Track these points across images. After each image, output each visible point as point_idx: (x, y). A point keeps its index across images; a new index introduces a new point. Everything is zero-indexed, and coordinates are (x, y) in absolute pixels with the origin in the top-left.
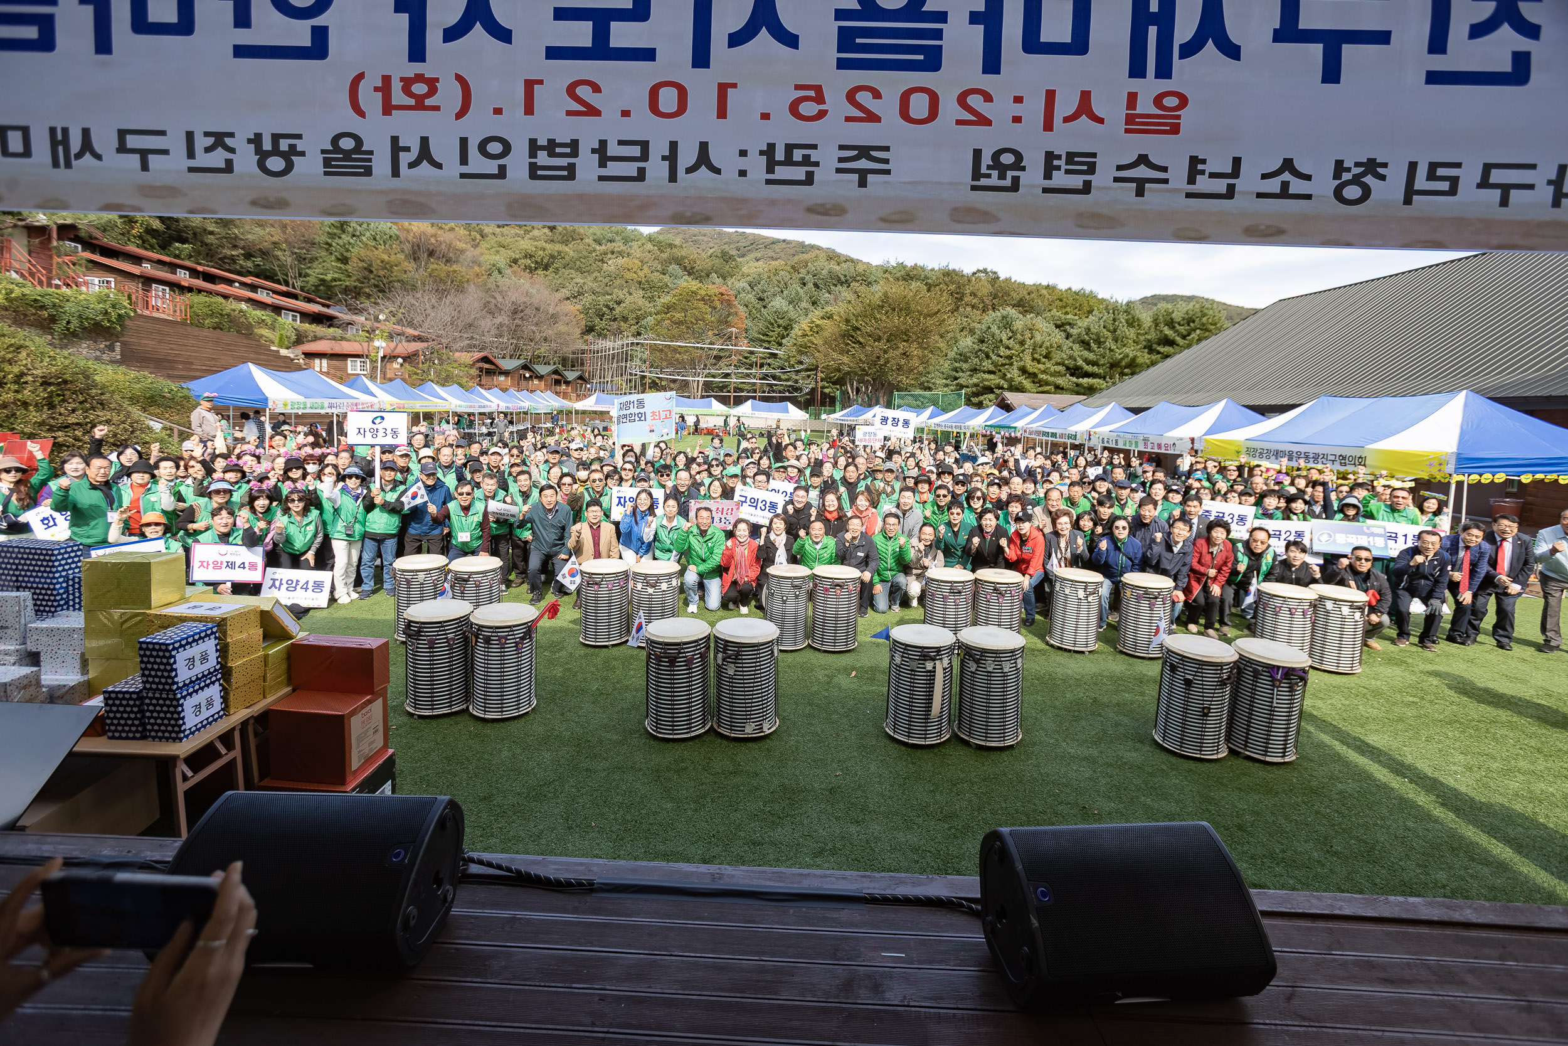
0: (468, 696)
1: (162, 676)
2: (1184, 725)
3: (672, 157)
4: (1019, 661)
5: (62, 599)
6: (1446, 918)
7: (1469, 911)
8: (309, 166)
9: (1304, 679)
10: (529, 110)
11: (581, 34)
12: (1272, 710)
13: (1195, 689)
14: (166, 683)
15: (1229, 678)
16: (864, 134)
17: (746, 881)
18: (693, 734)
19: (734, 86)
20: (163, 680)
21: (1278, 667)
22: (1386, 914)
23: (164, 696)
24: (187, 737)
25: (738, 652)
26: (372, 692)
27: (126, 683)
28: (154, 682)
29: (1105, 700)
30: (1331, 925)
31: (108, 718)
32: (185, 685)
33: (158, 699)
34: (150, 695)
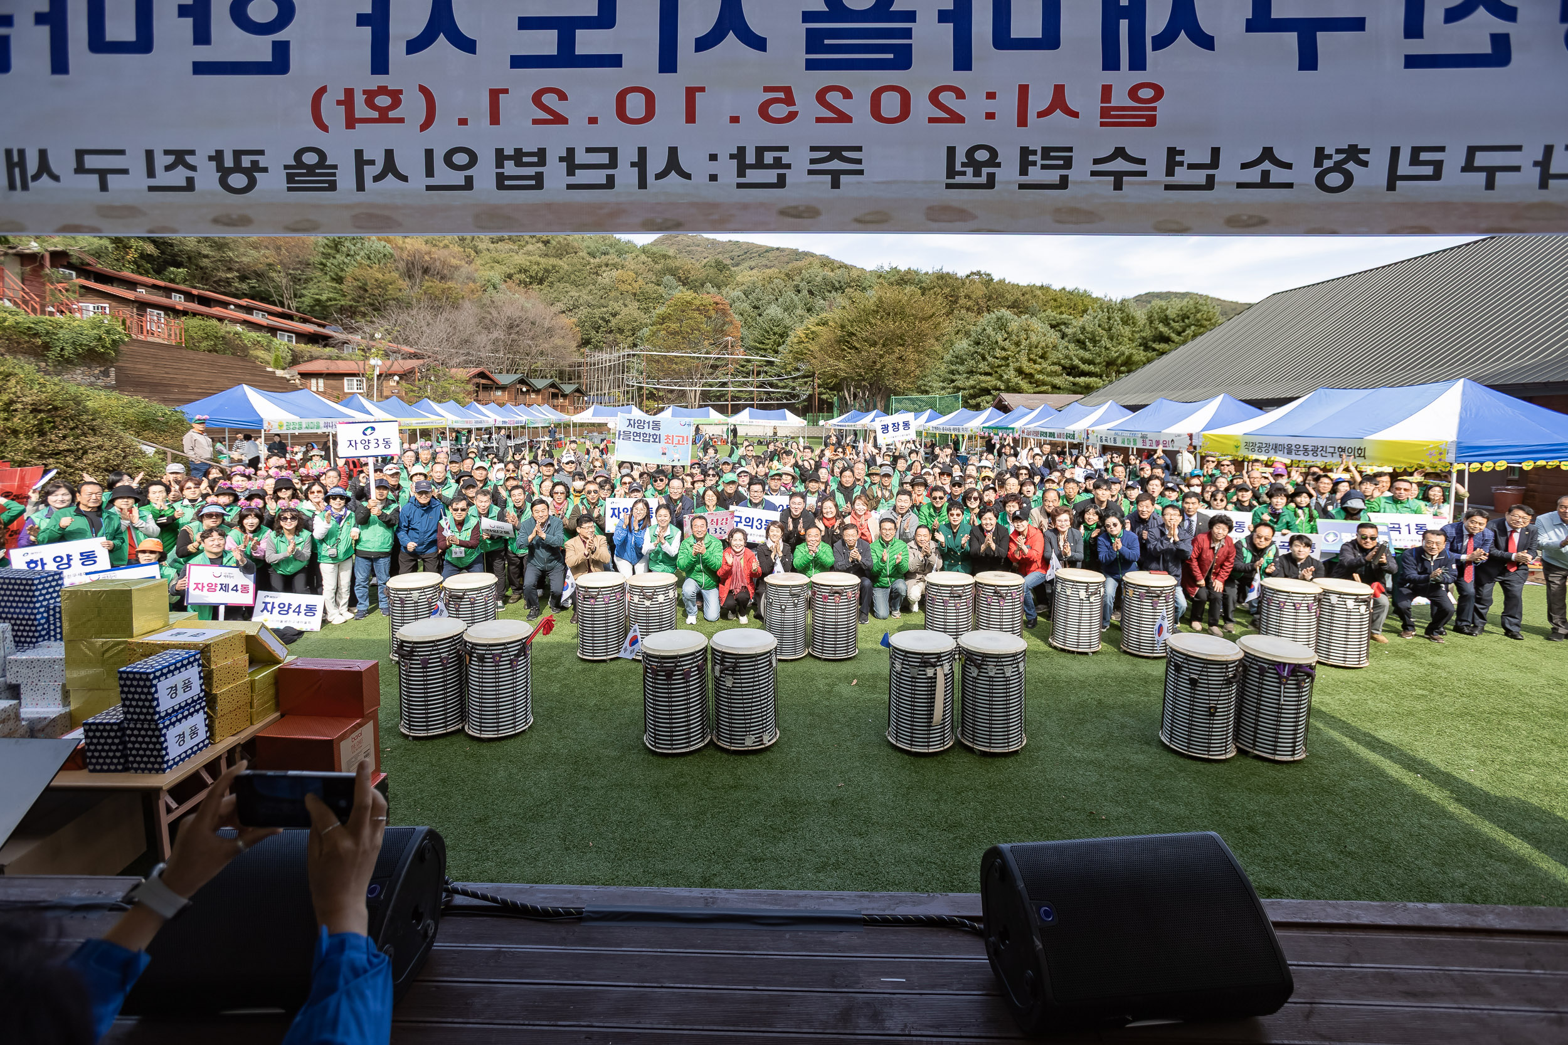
0: (463, 716)
1: (144, 706)
2: (1190, 725)
3: (641, 163)
4: (1021, 665)
5: (43, 629)
6: (1467, 925)
7: (1491, 917)
8: (273, 182)
9: (1311, 676)
10: (495, 119)
11: (546, 42)
12: (1279, 707)
13: (1201, 690)
14: (148, 713)
15: (1235, 676)
16: (836, 134)
17: (740, 905)
18: (692, 748)
19: (702, 89)
20: (144, 710)
21: (1285, 664)
22: (1406, 922)
23: (146, 726)
24: (170, 767)
25: (736, 663)
26: (361, 714)
27: (108, 714)
28: (135, 713)
29: (1110, 701)
30: (1348, 935)
31: (89, 750)
32: (167, 714)
33: (139, 730)
34: (132, 725)
